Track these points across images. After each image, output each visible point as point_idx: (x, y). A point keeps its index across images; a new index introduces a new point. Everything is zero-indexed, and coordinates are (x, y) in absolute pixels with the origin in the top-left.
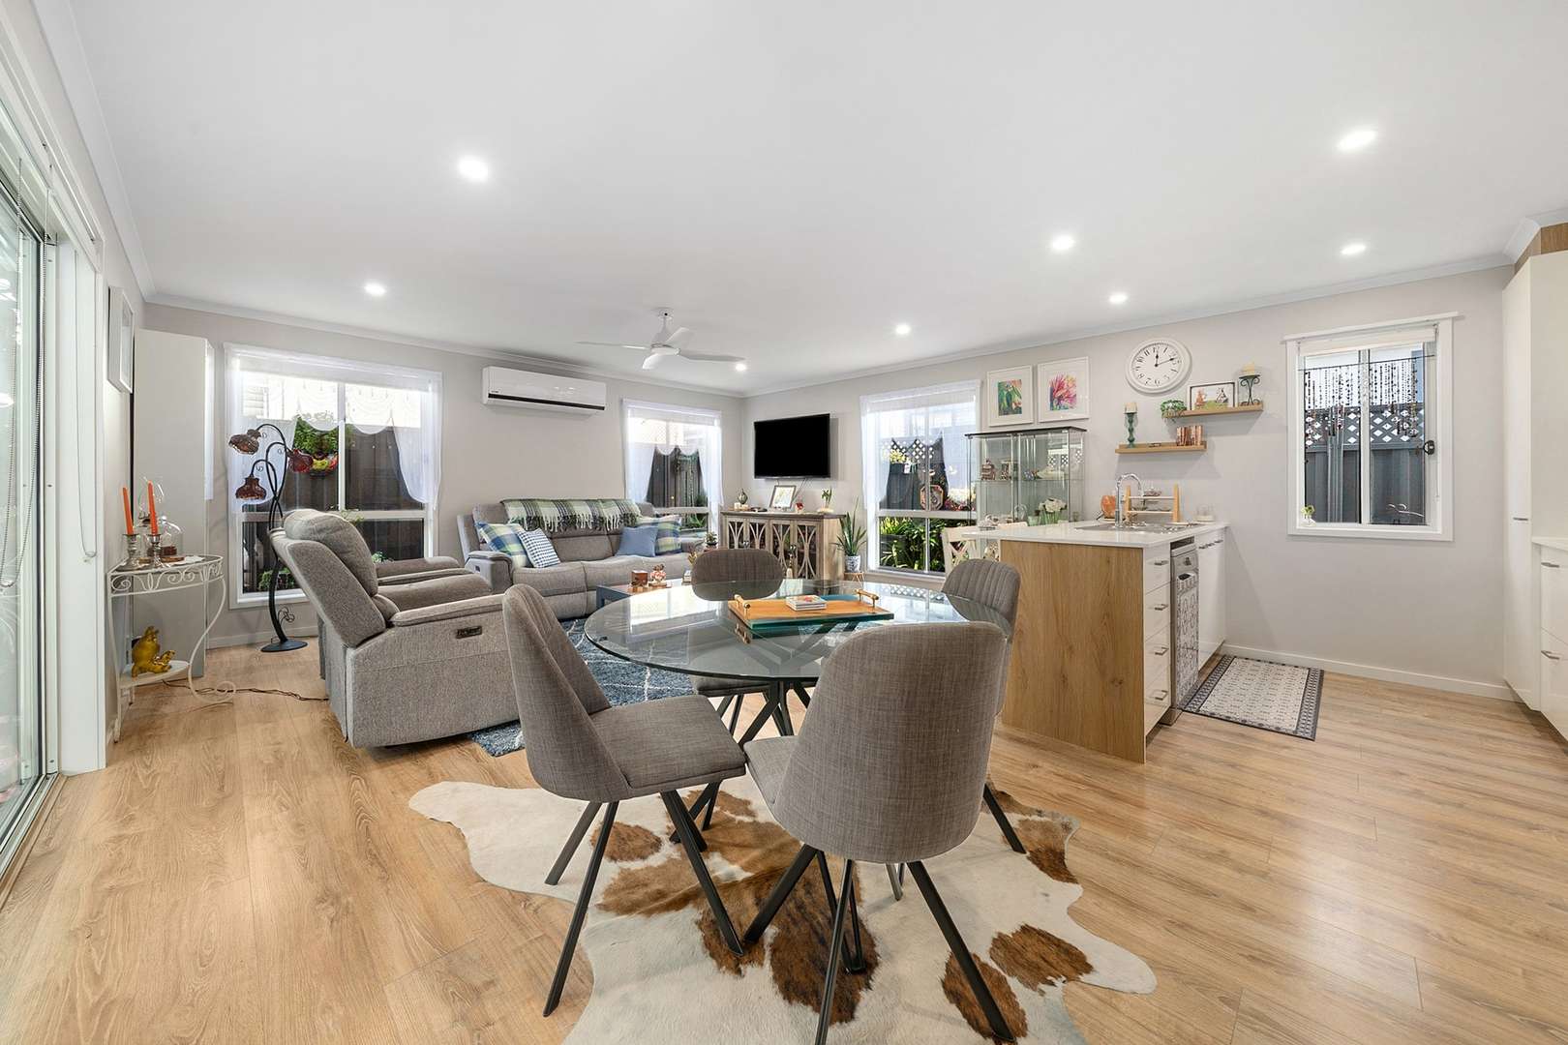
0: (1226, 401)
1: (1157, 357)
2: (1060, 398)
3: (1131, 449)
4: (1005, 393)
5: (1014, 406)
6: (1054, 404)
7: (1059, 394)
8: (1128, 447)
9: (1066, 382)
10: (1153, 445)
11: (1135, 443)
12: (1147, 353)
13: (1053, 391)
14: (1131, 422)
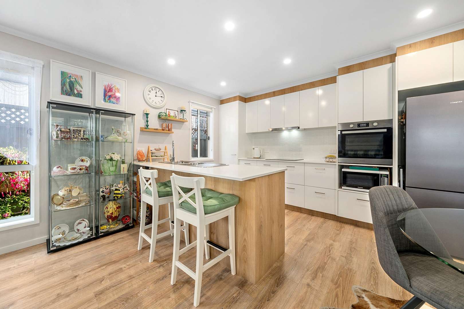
0: (176, 117)
1: (156, 93)
2: (110, 97)
3: (146, 130)
4: (68, 80)
5: (76, 92)
6: (106, 99)
7: (110, 94)
8: (145, 128)
9: (114, 88)
10: (155, 129)
11: (148, 127)
12: (152, 90)
13: (105, 91)
14: (147, 117)
